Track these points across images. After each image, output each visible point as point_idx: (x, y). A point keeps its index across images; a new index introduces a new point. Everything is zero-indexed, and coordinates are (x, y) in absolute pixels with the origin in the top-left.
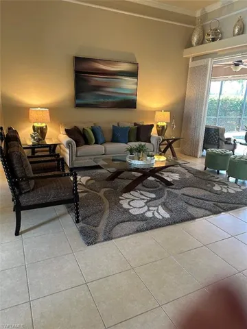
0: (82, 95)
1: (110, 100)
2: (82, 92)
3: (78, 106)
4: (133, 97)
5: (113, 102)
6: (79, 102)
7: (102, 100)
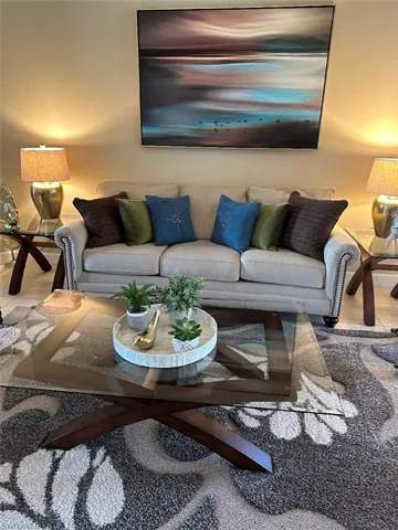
0: (157, 112)
1: (233, 125)
2: (158, 105)
3: (147, 141)
4: (310, 115)
5: (245, 131)
6: (150, 131)
7: (210, 125)
